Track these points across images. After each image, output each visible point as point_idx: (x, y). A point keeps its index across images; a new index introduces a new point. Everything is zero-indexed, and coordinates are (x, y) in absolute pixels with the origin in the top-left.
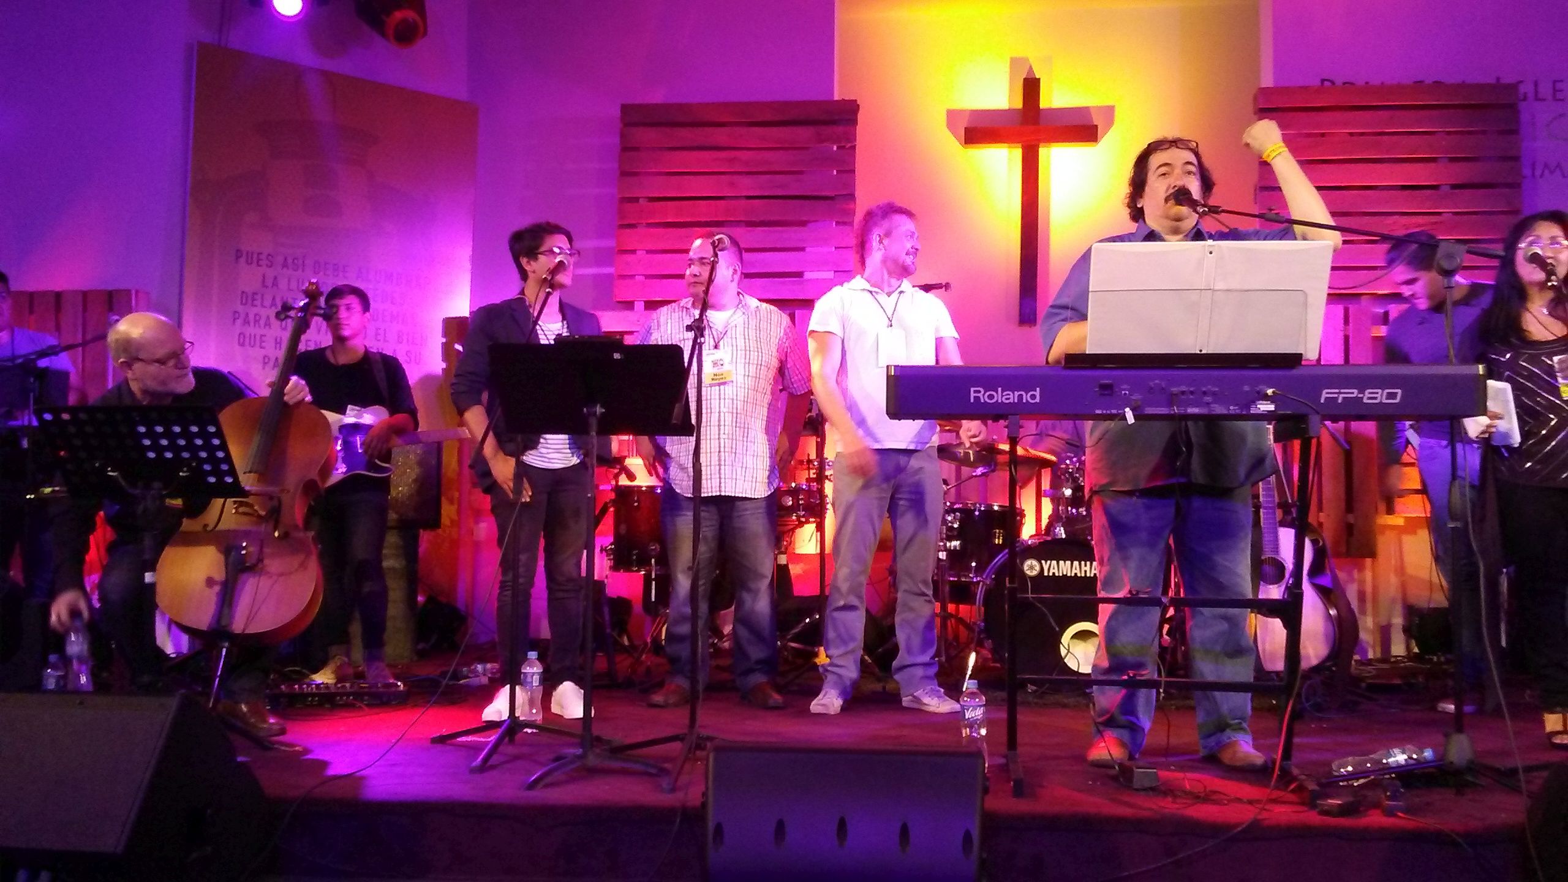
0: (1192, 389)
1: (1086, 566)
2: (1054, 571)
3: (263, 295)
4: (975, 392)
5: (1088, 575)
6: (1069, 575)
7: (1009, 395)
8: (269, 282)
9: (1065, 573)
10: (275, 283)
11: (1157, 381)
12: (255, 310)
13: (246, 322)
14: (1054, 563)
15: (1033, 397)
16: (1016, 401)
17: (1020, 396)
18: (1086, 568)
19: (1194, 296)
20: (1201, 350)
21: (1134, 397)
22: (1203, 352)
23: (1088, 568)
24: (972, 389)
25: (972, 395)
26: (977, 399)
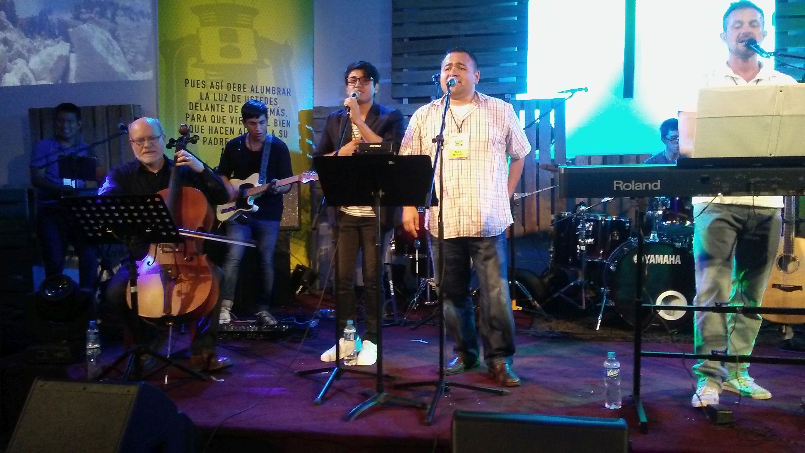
0: (764, 180)
1: (672, 258)
2: (652, 261)
3: (201, 104)
4: (617, 183)
5: (673, 263)
6: (661, 263)
7: (639, 185)
8: (204, 97)
9: (659, 262)
10: (207, 97)
12: (197, 112)
13: (193, 119)
14: (653, 256)
15: (656, 186)
16: (644, 189)
17: (647, 186)
18: (672, 259)
19: (769, 120)
20: (771, 155)
21: (724, 186)
22: (772, 156)
23: (673, 259)
24: (615, 182)
25: (615, 185)
26: (618, 188)
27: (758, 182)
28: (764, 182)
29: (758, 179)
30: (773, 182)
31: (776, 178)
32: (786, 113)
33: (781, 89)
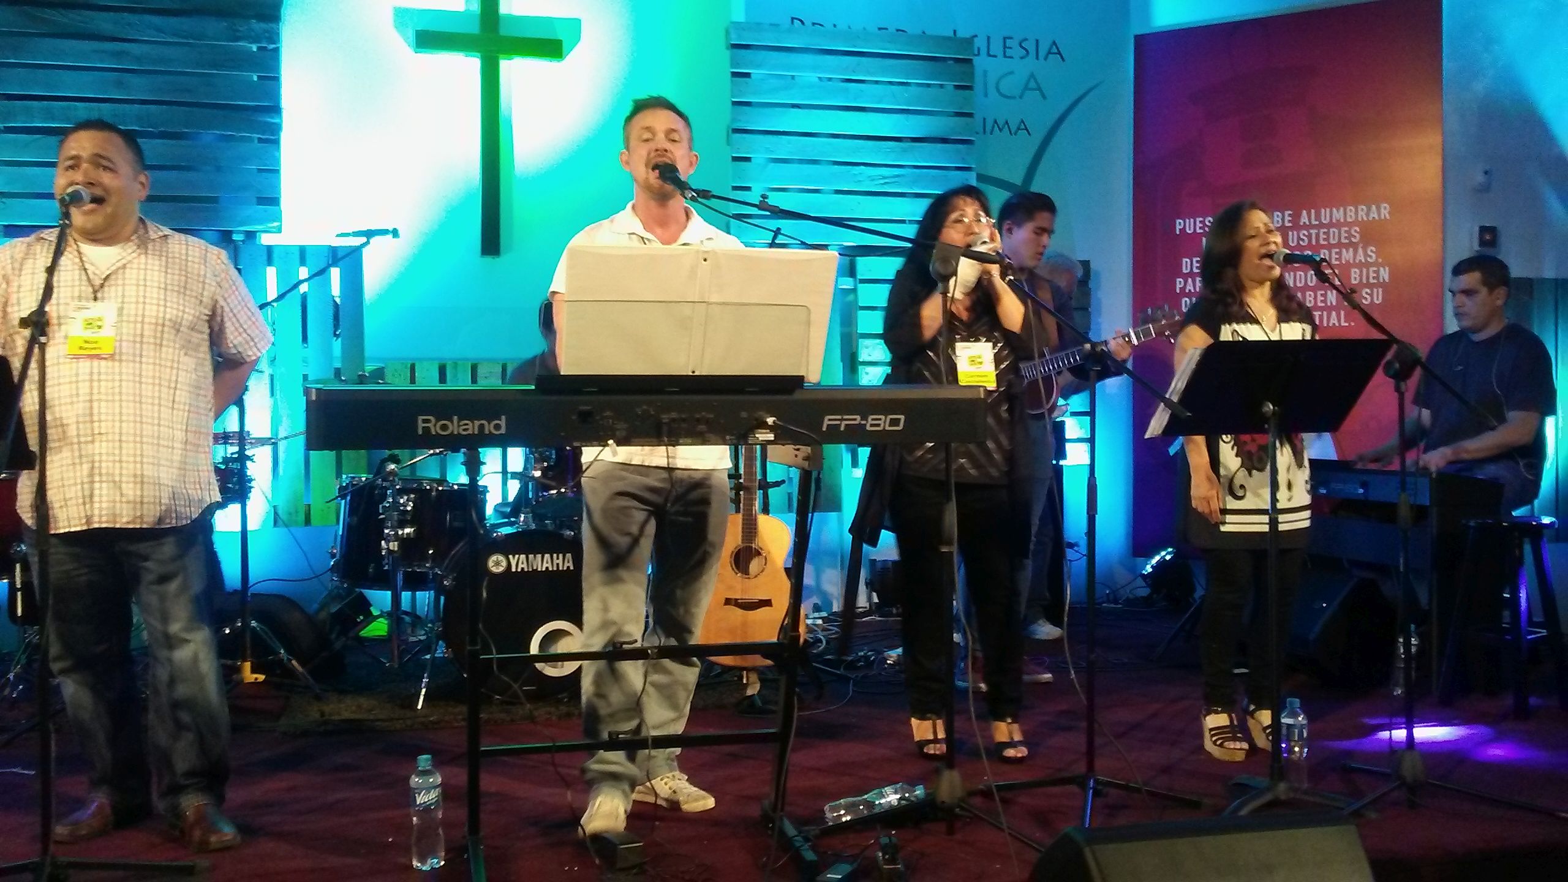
0: (683, 416)
1: (558, 559)
2: (523, 566)
4: (425, 421)
5: (561, 568)
7: (467, 424)
9: (535, 568)
11: (645, 407)
14: (523, 557)
15: (498, 427)
16: (476, 432)
17: (482, 427)
18: (558, 561)
19: (687, 310)
20: (693, 372)
21: (618, 427)
22: (695, 374)
23: (560, 561)
24: (421, 418)
25: (421, 425)
26: (426, 430)
27: (674, 420)
28: (684, 420)
29: (674, 415)
30: (698, 420)
31: (703, 413)
32: (715, 298)
33: (705, 256)
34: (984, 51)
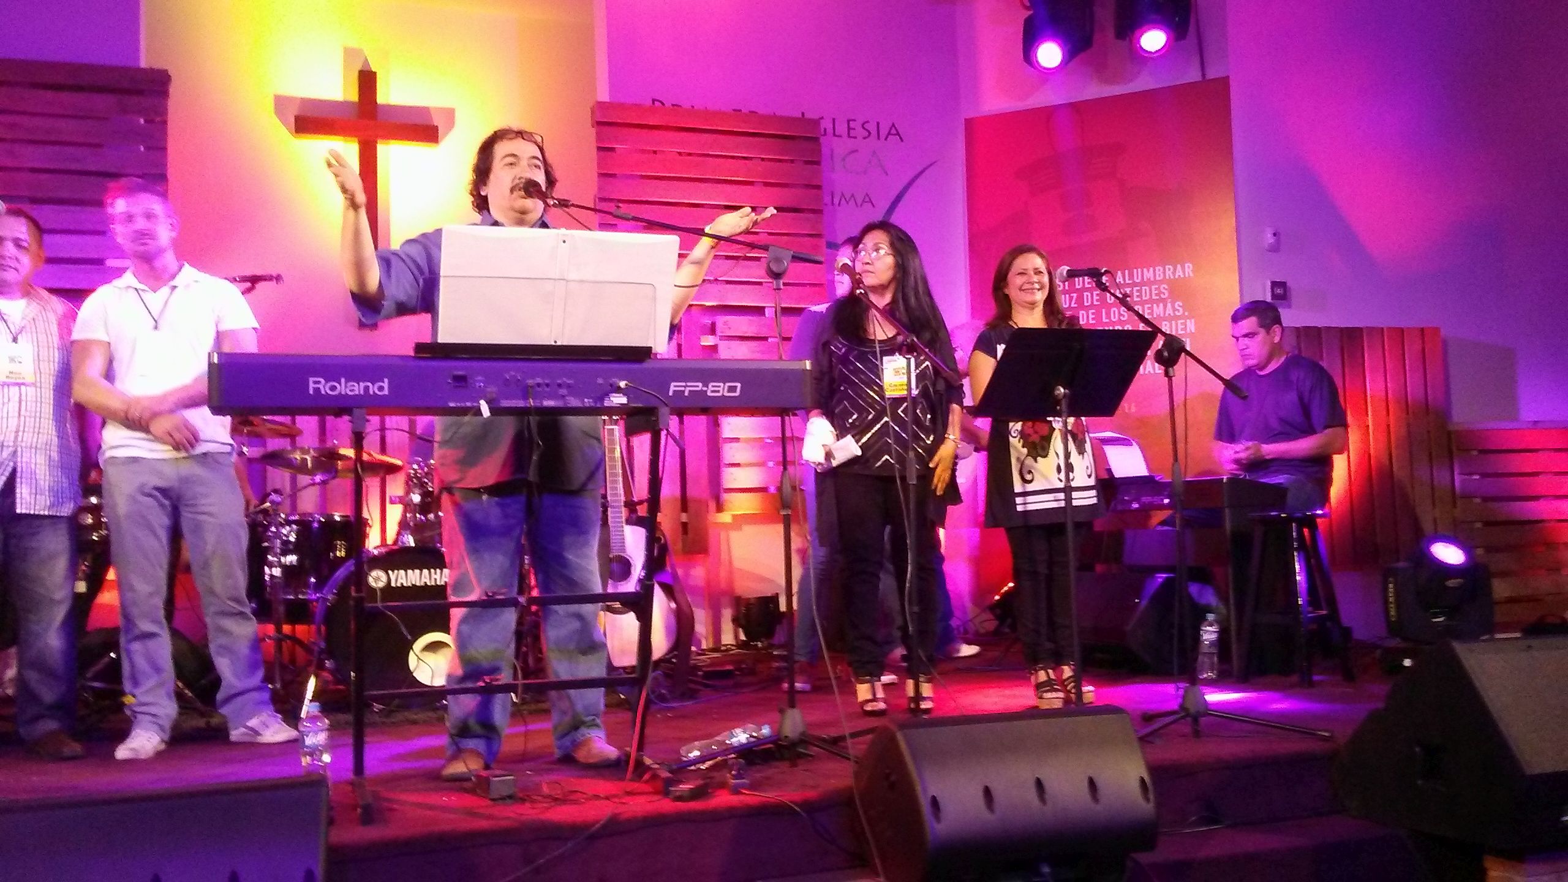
0: (546, 381)
1: (436, 574)
2: (402, 581)
4: (315, 383)
5: (438, 583)
6: (418, 584)
9: (413, 583)
11: (513, 373)
14: (402, 572)
15: (381, 388)
16: (362, 392)
17: (367, 388)
18: (436, 577)
21: (489, 390)
22: (556, 344)
24: (311, 380)
25: (312, 386)
26: (317, 390)
27: (539, 385)
28: (547, 385)
29: (539, 380)
30: (560, 385)
31: (564, 379)
34: (830, 131)
